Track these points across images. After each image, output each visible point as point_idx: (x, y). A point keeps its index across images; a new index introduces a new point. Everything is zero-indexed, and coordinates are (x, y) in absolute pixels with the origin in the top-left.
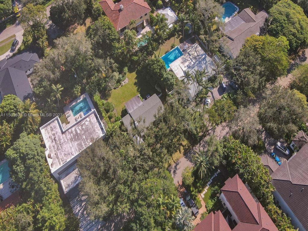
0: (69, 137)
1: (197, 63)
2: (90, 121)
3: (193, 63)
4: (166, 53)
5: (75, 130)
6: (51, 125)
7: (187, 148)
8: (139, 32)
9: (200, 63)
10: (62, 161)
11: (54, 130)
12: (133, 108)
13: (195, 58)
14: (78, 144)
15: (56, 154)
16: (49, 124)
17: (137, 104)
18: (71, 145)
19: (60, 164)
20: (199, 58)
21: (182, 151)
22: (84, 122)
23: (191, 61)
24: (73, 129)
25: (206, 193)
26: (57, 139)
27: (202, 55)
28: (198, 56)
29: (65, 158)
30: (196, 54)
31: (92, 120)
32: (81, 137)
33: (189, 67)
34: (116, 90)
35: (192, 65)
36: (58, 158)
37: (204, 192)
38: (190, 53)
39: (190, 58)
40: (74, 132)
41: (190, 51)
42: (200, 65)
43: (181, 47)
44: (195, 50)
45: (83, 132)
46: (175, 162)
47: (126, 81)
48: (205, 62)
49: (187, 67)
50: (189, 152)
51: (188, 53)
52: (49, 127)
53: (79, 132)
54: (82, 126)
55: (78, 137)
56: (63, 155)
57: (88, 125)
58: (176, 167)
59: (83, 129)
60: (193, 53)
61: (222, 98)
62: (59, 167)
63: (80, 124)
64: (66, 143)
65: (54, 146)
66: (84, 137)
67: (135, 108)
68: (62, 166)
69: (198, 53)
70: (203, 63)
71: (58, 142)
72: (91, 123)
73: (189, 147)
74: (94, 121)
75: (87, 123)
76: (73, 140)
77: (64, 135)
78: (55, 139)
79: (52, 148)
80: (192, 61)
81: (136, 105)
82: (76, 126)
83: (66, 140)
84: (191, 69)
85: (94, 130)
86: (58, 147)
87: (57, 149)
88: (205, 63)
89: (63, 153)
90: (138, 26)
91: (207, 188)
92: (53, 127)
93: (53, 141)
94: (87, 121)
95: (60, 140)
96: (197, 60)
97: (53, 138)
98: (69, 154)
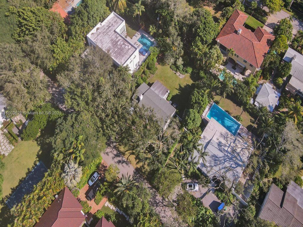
0: (113, 37)
1: (229, 155)
2: (129, 49)
3: (226, 149)
4: (227, 111)
5: (119, 40)
6: (118, 19)
7: (143, 171)
8: (235, 70)
9: (230, 159)
10: (96, 40)
11: (116, 23)
12: (155, 90)
13: (234, 151)
14: (110, 46)
15: (100, 33)
16: (118, 18)
17: (161, 92)
18: (108, 41)
19: (95, 39)
20: (236, 157)
21: (139, 166)
22: (126, 44)
23: (228, 145)
24: (120, 38)
25: (110, 208)
26: (110, 28)
27: (241, 160)
28: (238, 154)
29: (99, 41)
30: (238, 150)
31: (130, 50)
32: (115, 47)
33: (220, 144)
34: (170, 69)
35: (224, 149)
36: (98, 36)
37: (109, 205)
38: (237, 142)
39: (231, 143)
40: (117, 40)
41: (238, 140)
42: (227, 159)
43: (242, 129)
44: (243, 147)
45: (119, 47)
46: (127, 159)
47: (182, 76)
48: (234, 166)
49: (219, 142)
50: (140, 174)
51: (236, 139)
52: (116, 18)
53: (119, 43)
54: (124, 44)
55: (115, 44)
56: (101, 38)
57: (125, 49)
58: (124, 162)
59: (121, 46)
60: (239, 146)
61: (206, 208)
62: (92, 40)
63: (125, 42)
64: (109, 37)
65: (104, 29)
66: (116, 50)
67: (157, 92)
68: (93, 41)
69: (242, 153)
70: (231, 163)
71: (108, 31)
72: (127, 51)
73: (145, 173)
74: (130, 53)
75: (127, 47)
76: (112, 41)
77: (114, 32)
78: (109, 27)
79: (103, 28)
80: (229, 147)
81: (159, 92)
82: (122, 39)
83: (110, 36)
84: (217, 147)
85: (123, 56)
86: (105, 32)
87: (104, 32)
88: (232, 166)
89: (102, 38)
90: (240, 65)
91: (114, 208)
92: (117, 21)
93: (108, 26)
94: (129, 46)
95: (110, 31)
96: (232, 154)
97: (109, 26)
98: (102, 43)
